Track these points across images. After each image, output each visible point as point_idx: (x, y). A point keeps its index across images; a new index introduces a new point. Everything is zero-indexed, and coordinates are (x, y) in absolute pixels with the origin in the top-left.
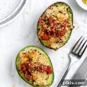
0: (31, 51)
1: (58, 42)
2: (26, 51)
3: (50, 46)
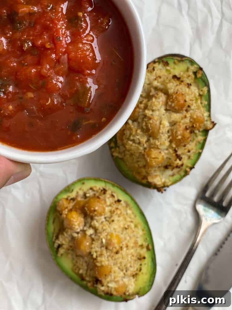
0: (90, 194)
1: (170, 165)
2: (77, 193)
3: (147, 179)
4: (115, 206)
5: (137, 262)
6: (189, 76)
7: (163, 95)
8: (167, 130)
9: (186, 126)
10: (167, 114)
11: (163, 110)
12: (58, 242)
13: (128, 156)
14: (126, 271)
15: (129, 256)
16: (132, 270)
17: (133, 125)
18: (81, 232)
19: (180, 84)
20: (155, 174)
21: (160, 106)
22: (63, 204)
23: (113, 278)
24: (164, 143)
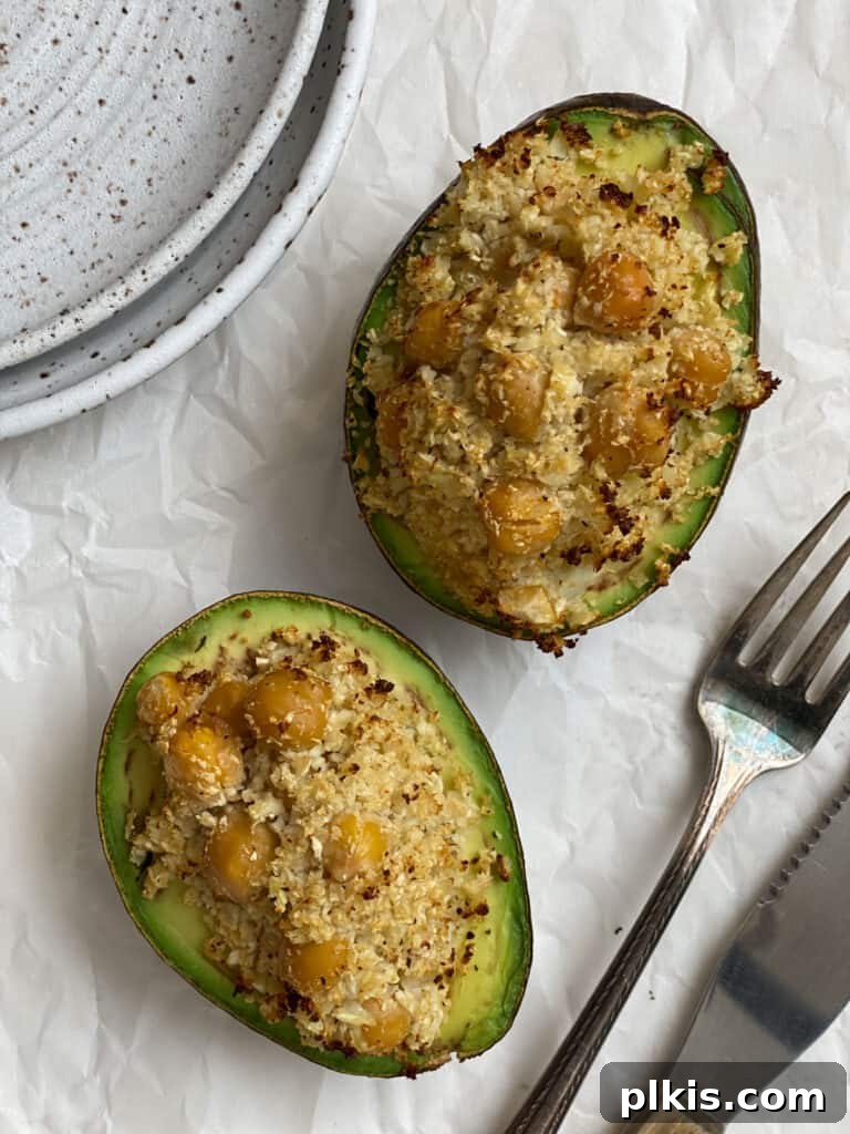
0: (270, 657)
1: (587, 550)
2: (222, 651)
3: (495, 602)
4: (368, 707)
5: (451, 926)
6: (671, 188)
7: (559, 265)
8: (573, 411)
9: (650, 395)
10: (576, 343)
11: (557, 330)
12: (143, 845)
13: (420, 510)
14: (409, 963)
15: (421, 907)
16: (432, 958)
17: (438, 388)
18: (230, 809)
19: (632, 220)
20: (529, 582)
21: (546, 311)
22: (163, 699)
23: (354, 989)
24: (561, 464)
